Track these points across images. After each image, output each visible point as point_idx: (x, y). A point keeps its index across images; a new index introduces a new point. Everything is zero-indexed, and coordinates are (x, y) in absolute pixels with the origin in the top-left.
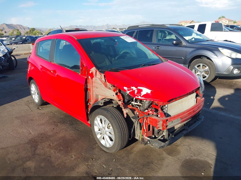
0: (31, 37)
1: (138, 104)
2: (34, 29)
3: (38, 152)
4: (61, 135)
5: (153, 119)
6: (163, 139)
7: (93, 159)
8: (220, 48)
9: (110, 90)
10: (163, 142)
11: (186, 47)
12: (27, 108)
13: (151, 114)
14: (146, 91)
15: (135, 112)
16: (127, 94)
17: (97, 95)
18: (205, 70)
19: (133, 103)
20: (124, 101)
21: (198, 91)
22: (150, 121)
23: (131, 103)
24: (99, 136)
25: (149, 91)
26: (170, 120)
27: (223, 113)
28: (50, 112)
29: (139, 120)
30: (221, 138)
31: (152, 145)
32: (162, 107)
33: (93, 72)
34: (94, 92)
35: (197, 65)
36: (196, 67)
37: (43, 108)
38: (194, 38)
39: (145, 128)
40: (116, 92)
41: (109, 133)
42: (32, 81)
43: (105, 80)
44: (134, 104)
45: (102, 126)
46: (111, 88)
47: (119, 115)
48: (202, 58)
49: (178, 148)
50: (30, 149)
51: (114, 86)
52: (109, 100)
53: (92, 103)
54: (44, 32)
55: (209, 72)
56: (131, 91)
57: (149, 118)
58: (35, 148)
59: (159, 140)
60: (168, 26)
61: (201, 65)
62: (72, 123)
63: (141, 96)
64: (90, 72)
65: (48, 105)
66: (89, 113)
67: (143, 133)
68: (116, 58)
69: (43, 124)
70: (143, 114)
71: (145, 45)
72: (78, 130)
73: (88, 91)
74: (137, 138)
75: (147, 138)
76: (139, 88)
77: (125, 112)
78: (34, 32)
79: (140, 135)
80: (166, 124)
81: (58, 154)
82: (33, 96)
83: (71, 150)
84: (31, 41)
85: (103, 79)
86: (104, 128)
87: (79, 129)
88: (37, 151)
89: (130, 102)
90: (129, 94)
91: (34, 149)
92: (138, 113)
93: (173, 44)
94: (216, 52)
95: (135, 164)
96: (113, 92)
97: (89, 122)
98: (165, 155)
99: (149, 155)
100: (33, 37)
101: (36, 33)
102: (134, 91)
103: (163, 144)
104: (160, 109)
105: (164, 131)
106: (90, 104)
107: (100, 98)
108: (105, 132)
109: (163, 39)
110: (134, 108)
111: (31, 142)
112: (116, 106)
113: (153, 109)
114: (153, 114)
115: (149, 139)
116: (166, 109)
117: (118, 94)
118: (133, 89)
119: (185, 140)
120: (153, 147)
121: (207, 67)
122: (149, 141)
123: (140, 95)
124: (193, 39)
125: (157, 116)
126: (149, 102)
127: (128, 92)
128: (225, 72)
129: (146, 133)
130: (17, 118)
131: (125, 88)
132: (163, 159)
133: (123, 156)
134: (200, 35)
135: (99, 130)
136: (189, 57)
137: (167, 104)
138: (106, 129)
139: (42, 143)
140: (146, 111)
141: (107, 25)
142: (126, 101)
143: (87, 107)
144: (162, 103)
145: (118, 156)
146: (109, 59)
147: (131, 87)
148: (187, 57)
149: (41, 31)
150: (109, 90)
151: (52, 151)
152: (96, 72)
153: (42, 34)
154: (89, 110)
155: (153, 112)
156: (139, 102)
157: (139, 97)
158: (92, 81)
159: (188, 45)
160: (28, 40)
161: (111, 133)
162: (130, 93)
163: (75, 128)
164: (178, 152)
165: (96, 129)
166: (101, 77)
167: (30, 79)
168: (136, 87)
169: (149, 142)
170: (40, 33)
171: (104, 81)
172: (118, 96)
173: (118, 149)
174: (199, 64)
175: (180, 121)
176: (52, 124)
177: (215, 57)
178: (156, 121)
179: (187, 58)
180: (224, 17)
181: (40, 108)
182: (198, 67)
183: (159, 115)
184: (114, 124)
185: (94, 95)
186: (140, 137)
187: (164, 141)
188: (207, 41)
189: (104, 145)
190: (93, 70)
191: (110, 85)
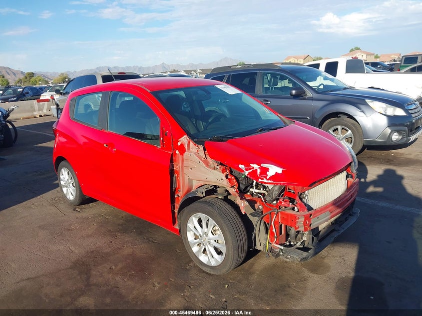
0: (32, 89)
1: (262, 191)
2: (33, 73)
3: (95, 281)
4: (127, 251)
5: (287, 215)
6: (302, 247)
7: (191, 287)
8: (367, 101)
9: (216, 172)
10: (305, 251)
11: (312, 99)
12: (54, 210)
13: (284, 208)
14: (274, 170)
15: (256, 206)
16: (243, 176)
17: (190, 181)
18: (346, 136)
19: (254, 190)
20: (239, 188)
21: (349, 169)
22: (283, 219)
23: (249, 191)
24: (195, 249)
25: (279, 170)
26: (315, 215)
27: (385, 204)
28: (97, 215)
29: (262, 218)
30: (389, 242)
31: (287, 258)
32: (301, 195)
33: (183, 143)
34: (185, 177)
35: (333, 128)
36: (331, 131)
37: (83, 210)
38: (323, 85)
39: (274, 230)
40: (225, 173)
41: (215, 241)
42: (63, 163)
43: (205, 155)
44: (255, 192)
45: (202, 231)
46: (218, 167)
47: (230, 211)
48: (340, 117)
49: (326, 261)
50: (79, 277)
51: (221, 164)
52: (212, 188)
53: (181, 195)
54: (50, 79)
55: (353, 138)
56: (251, 171)
57: (282, 213)
58: (86, 274)
59: (298, 248)
60: (279, 65)
61: (340, 128)
62: (141, 232)
63: (268, 178)
64: (179, 144)
65: (90, 204)
66: (176, 211)
67: (271, 239)
68: (210, 121)
69: (91, 236)
70: (269, 207)
71: (256, 98)
72: (154, 242)
73: (175, 175)
74: (258, 247)
75: (278, 246)
76: (263, 165)
77: (243, 205)
78: (33, 79)
79: (266, 243)
80: (309, 221)
81: (130, 283)
82: (65, 190)
83: (150, 274)
84: (33, 96)
85: (202, 154)
86: (206, 234)
87: (155, 240)
88: (91, 279)
89: (249, 188)
90: (248, 176)
91: (86, 276)
92: (261, 207)
93: (291, 95)
94: (363, 107)
95: (262, 289)
96: (222, 174)
97: (177, 227)
98: (306, 272)
99: (281, 274)
100: (35, 88)
101: (36, 81)
102: (256, 170)
103: (305, 254)
104: (297, 199)
105: (304, 234)
106: (178, 196)
107: (195, 184)
108: (207, 240)
109: (272, 88)
110: (255, 198)
111: (78, 265)
112: (223, 198)
113: (287, 199)
114: (285, 207)
115: (282, 248)
116: (306, 198)
117: (229, 177)
118: (253, 168)
119: (334, 249)
120: (288, 260)
121: (350, 132)
122: (281, 250)
123: (266, 178)
124: (322, 87)
125: (293, 209)
126: (280, 188)
127: (246, 173)
128: (380, 138)
129: (277, 238)
130: (42, 227)
131: (241, 166)
132: (305, 280)
133: (239, 279)
134: (332, 80)
135: (195, 239)
136: (319, 116)
137: (308, 190)
138: (210, 235)
139: (98, 266)
140: (275, 202)
141: (163, 66)
142: (242, 187)
143: (173, 201)
144: (300, 187)
145: (231, 279)
146: (192, 122)
147: (251, 165)
148: (315, 116)
149: (44, 76)
150: (213, 170)
151: (118, 278)
152: (189, 142)
153: (47, 82)
154: (177, 206)
155: (288, 203)
156: (262, 189)
157: (265, 180)
158: (183, 157)
159: (315, 95)
160: (28, 93)
161: (219, 241)
162: (249, 174)
163: (147, 239)
164: (328, 268)
165: (190, 237)
166: (198, 151)
167: (60, 159)
168: (259, 164)
169: (281, 253)
170: (43, 81)
171: (204, 157)
172: (230, 180)
173: (232, 267)
174: (336, 127)
175: (329, 217)
176: (105, 235)
177: (362, 114)
178: (294, 218)
179: (316, 118)
180: (358, 49)
181: (79, 210)
182: (333, 131)
183: (296, 208)
184: (224, 225)
185: (186, 181)
186: (266, 247)
187: (305, 249)
188: (345, 89)
189: (205, 263)
190: (184, 140)
191: (215, 163)
